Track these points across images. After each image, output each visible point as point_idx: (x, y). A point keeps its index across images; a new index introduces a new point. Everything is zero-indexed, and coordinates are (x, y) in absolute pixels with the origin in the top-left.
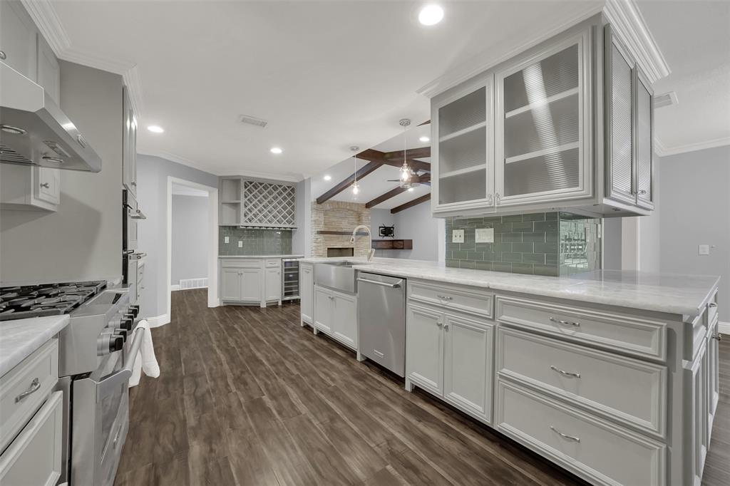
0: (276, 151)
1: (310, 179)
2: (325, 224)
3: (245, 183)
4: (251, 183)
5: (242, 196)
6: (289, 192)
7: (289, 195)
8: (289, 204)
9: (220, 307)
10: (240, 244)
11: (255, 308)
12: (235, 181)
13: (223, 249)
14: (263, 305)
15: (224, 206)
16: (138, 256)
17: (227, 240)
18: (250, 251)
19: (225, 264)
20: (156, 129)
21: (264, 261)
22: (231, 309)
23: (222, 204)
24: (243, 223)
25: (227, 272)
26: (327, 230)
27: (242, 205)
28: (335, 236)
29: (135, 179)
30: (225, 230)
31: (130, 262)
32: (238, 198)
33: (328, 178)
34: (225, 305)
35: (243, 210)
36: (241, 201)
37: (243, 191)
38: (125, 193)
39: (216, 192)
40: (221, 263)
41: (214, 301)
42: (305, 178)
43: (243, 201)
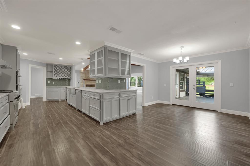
0: (61, 59)
1: (75, 65)
2: (85, 77)
3: (55, 66)
4: (57, 66)
5: (54, 69)
6: (69, 68)
7: (69, 69)
8: (69, 72)
9: (46, 101)
10: (53, 83)
11: (57, 101)
12: (52, 65)
13: (48, 85)
14: (60, 101)
15: (48, 72)
16: (20, 86)
17: (49, 82)
18: (56, 85)
19: (48, 89)
20: (25, 54)
21: (60, 88)
22: (50, 101)
23: (47, 71)
24: (54, 77)
25: (49, 91)
26: (86, 79)
27: (54, 72)
28: (88, 81)
29: (19, 68)
30: (48, 79)
31: (18, 87)
32: (53, 70)
33: (83, 64)
34: (48, 101)
35: (54, 73)
36: (53, 71)
37: (54, 68)
38: (17, 72)
39: (45, 68)
40: (47, 89)
41: (45, 100)
42: (74, 65)
43: (54, 71)
